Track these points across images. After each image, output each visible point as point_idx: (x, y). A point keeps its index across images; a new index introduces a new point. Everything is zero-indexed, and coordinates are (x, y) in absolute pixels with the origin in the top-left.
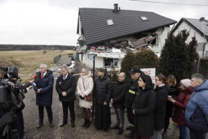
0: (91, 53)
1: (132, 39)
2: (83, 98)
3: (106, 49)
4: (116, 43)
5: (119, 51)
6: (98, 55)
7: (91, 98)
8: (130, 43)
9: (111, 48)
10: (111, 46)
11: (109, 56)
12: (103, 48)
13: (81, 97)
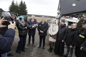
0: (62, 18)
1: (85, 13)
2: (51, 36)
3: (70, 17)
4: (76, 15)
5: (77, 19)
6: (66, 20)
7: (56, 37)
8: (83, 16)
9: (72, 17)
10: (73, 16)
11: (71, 21)
12: (69, 17)
13: (50, 35)
